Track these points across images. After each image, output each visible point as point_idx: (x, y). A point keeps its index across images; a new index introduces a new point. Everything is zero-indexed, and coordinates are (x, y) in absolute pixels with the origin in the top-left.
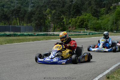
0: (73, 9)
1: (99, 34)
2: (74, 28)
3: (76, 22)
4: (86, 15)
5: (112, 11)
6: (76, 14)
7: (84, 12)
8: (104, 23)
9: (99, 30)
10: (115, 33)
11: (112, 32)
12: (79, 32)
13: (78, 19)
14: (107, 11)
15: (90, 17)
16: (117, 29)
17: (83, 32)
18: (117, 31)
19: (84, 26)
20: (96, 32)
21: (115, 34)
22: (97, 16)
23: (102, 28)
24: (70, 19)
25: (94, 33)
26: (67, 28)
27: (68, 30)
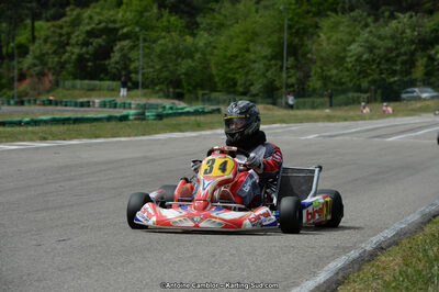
1: (196, 113)
2: (51, 77)
4: (119, 4)
8: (226, 49)
9: (200, 92)
10: (291, 107)
11: (274, 104)
12: (82, 105)
13: (75, 23)
15: (142, 13)
16: (302, 82)
17: (104, 105)
18: (303, 96)
20: (181, 105)
21: (291, 112)
22: (186, 9)
23: (217, 79)
24: (26, 28)
25: (171, 108)
26: (4, 81)
27: (10, 93)
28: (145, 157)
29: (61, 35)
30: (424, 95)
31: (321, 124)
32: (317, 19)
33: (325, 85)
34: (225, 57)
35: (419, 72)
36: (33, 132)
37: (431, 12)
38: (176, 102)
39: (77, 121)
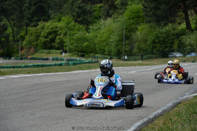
0: (30, 5)
1: (89, 62)
2: (33, 49)
3: (38, 37)
4: (60, 20)
5: (118, 10)
6: (35, 18)
7: (55, 11)
8: (101, 37)
9: (91, 54)
10: (126, 60)
11: (120, 59)
12: (45, 59)
13: (43, 28)
14: (108, 12)
15: (68, 24)
17: (53, 59)
18: (131, 56)
19: (56, 45)
20: (83, 59)
21: (126, 62)
22: (86, 22)
23: (97, 49)
24: (24, 29)
25: (79, 61)
26: (15, 50)
27: (18, 55)
28: (67, 81)
29: (37, 33)
30: (177, 55)
31: (137, 67)
32: (136, 26)
33: (139, 51)
34: (100, 41)
35: (175, 46)
36: (25, 71)
37: (180, 24)
38: (82, 58)
39: (42, 66)
